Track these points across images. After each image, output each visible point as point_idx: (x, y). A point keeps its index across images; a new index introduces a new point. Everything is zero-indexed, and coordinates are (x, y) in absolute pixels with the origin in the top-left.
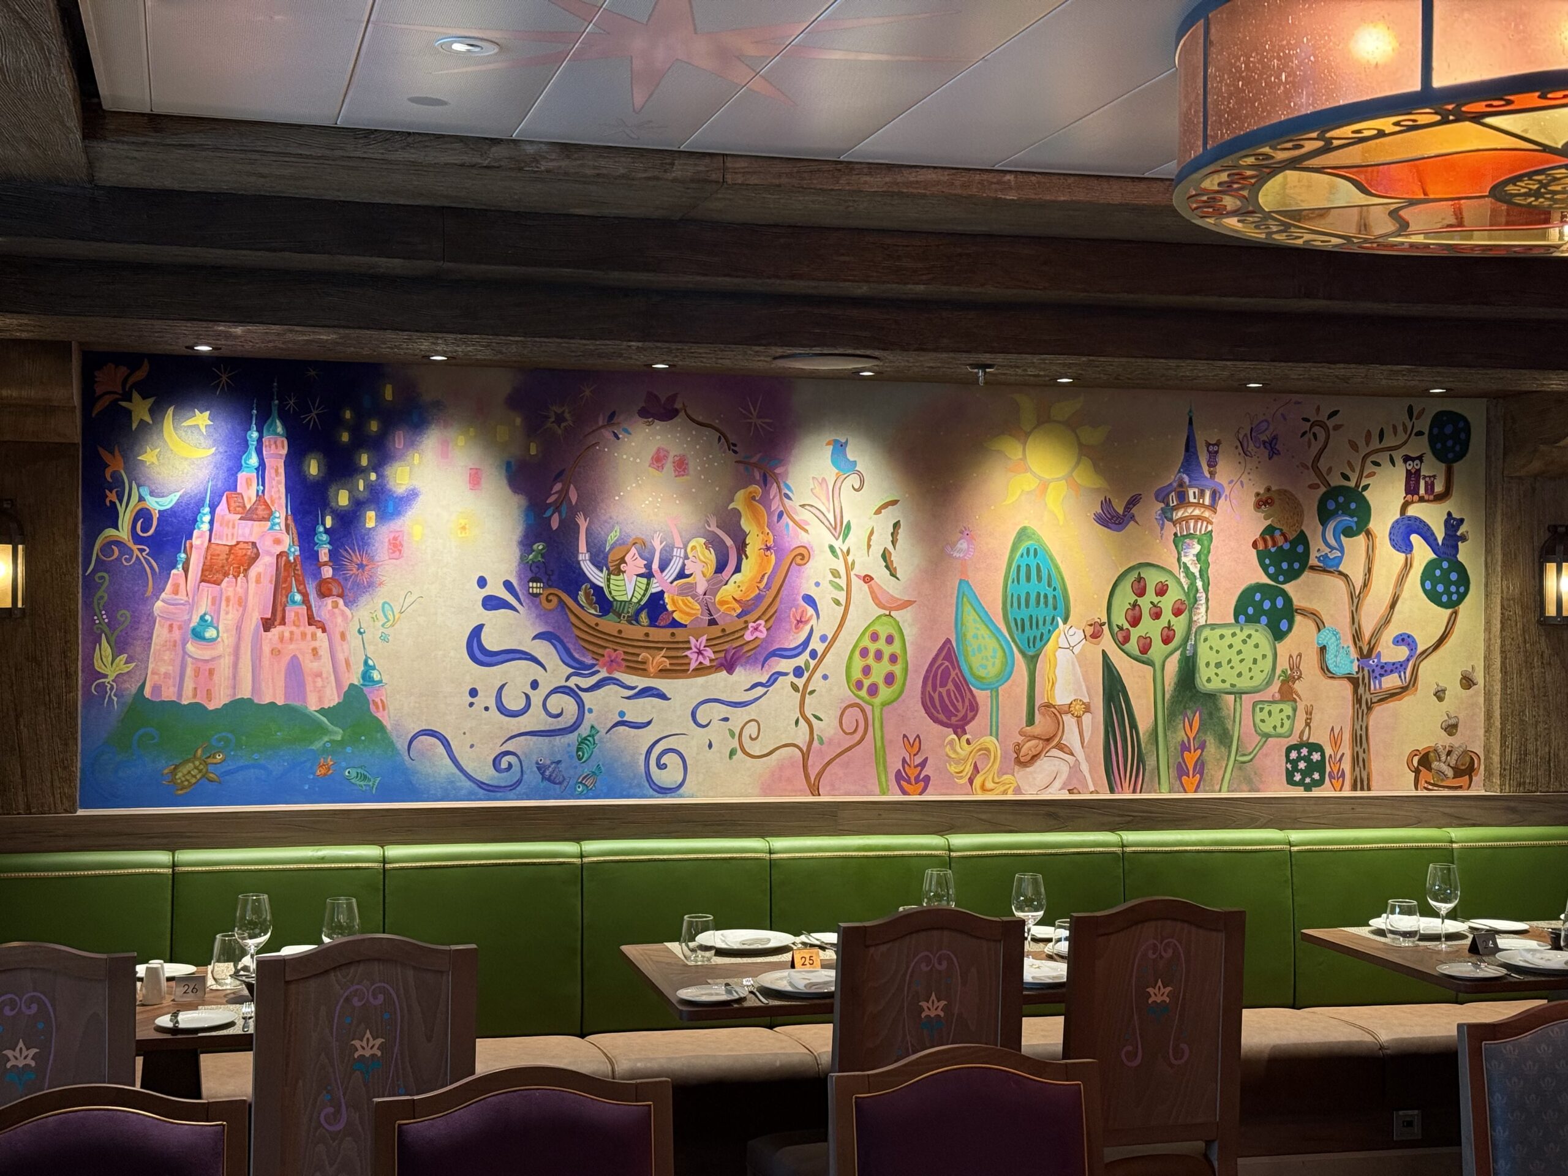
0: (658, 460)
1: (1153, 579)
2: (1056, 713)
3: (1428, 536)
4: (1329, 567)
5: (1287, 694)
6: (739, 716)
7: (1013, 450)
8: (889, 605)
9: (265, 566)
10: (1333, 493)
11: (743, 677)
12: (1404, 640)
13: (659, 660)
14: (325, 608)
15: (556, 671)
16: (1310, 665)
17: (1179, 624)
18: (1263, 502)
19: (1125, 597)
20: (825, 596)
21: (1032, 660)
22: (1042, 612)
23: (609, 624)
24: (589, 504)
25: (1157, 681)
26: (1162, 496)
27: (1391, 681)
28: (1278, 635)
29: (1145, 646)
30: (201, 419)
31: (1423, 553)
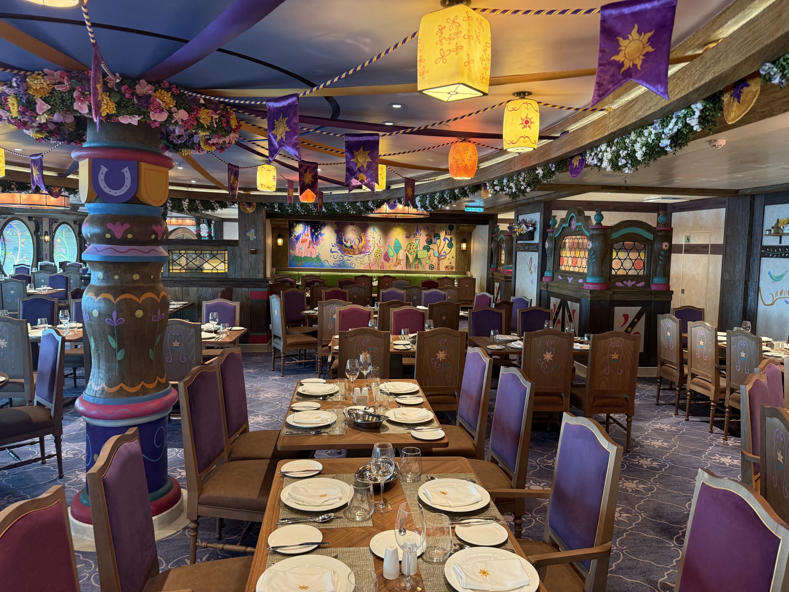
0: (352, 230)
1: (412, 244)
2: (400, 260)
3: (448, 240)
4: (435, 243)
5: (429, 259)
6: (361, 260)
7: (395, 229)
8: (380, 247)
9: (308, 241)
10: (436, 234)
11: (362, 255)
12: (444, 252)
13: (352, 253)
14: (315, 246)
15: (340, 254)
16: (432, 255)
17: (416, 250)
18: (426, 235)
19: (409, 246)
20: (372, 246)
21: (397, 254)
22: (398, 248)
23: (346, 249)
24: (344, 235)
25: (413, 256)
26: (414, 234)
27: (443, 257)
28: (428, 251)
29: (411, 252)
30: (301, 225)
31: (447, 242)
